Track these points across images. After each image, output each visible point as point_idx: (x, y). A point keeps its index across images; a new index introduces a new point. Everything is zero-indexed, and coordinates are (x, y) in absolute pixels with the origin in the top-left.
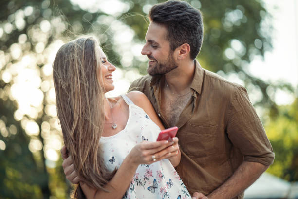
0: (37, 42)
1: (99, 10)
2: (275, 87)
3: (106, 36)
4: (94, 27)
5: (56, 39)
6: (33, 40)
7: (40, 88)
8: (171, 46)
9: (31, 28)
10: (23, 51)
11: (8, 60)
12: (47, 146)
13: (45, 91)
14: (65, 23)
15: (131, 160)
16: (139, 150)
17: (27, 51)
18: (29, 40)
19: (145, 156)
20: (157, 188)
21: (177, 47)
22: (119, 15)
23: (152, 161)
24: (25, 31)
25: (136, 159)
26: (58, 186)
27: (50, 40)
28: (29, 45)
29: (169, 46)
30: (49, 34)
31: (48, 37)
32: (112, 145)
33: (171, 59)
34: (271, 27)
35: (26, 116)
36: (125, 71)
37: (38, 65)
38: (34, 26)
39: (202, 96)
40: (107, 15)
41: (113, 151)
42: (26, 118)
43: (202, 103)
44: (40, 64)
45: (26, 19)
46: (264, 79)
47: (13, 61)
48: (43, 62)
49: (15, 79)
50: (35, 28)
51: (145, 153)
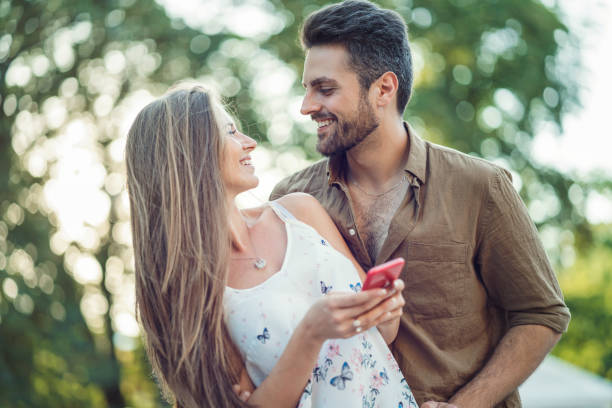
0: (96, 95)
1: (225, 28)
2: (585, 187)
3: (237, 80)
4: (213, 63)
5: (137, 88)
6: (91, 91)
7: (104, 189)
8: (361, 82)
9: (86, 66)
10: (70, 113)
11: (40, 131)
12: (116, 306)
13: (112, 194)
14: (154, 56)
15: (309, 333)
16: (326, 310)
17: (78, 113)
18: (82, 90)
19: (338, 323)
20: (349, 379)
21: (373, 81)
22: (265, 38)
23: (353, 331)
24: (73, 72)
25: (319, 330)
26: (139, 388)
27: (125, 90)
28: (82, 100)
29: (356, 81)
30: (123, 79)
31: (121, 84)
32: (261, 304)
33: (366, 107)
34: (577, 64)
35: (74, 244)
36: (275, 152)
37: (99, 141)
38: (92, 62)
39: (430, 187)
40: (240, 38)
41: (264, 316)
42: (74, 248)
43: (431, 198)
44: (103, 139)
45: (76, 47)
46: (564, 168)
47: (50, 134)
48: (109, 135)
49: (54, 170)
50: (94, 66)
51: (339, 315)
